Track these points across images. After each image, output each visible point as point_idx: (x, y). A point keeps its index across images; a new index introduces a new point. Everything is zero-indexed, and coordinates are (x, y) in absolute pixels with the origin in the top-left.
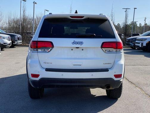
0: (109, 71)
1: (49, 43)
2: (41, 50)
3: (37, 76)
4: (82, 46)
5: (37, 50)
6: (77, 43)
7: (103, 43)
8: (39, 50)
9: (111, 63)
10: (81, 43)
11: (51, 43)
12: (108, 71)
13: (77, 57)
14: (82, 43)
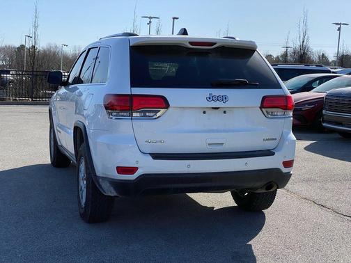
0: (276, 154)
1: (159, 99)
2: (138, 115)
3: (132, 170)
4: (227, 104)
5: (131, 115)
6: (218, 98)
7: (264, 98)
8: (134, 114)
9: (276, 139)
10: (224, 99)
11: (164, 99)
12: (273, 154)
13: (215, 128)
14: (226, 98)
